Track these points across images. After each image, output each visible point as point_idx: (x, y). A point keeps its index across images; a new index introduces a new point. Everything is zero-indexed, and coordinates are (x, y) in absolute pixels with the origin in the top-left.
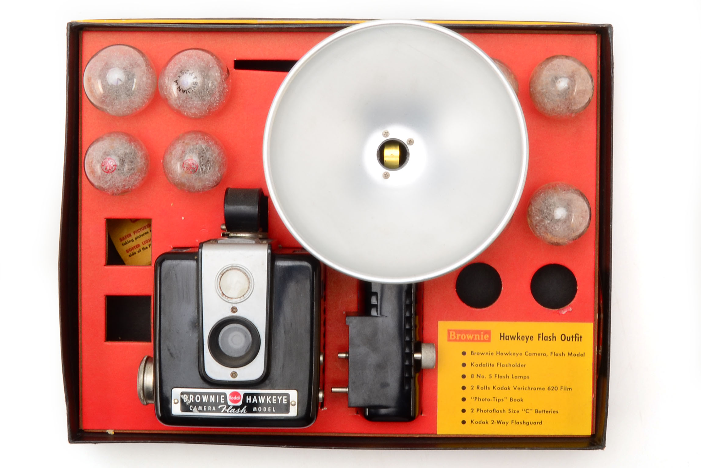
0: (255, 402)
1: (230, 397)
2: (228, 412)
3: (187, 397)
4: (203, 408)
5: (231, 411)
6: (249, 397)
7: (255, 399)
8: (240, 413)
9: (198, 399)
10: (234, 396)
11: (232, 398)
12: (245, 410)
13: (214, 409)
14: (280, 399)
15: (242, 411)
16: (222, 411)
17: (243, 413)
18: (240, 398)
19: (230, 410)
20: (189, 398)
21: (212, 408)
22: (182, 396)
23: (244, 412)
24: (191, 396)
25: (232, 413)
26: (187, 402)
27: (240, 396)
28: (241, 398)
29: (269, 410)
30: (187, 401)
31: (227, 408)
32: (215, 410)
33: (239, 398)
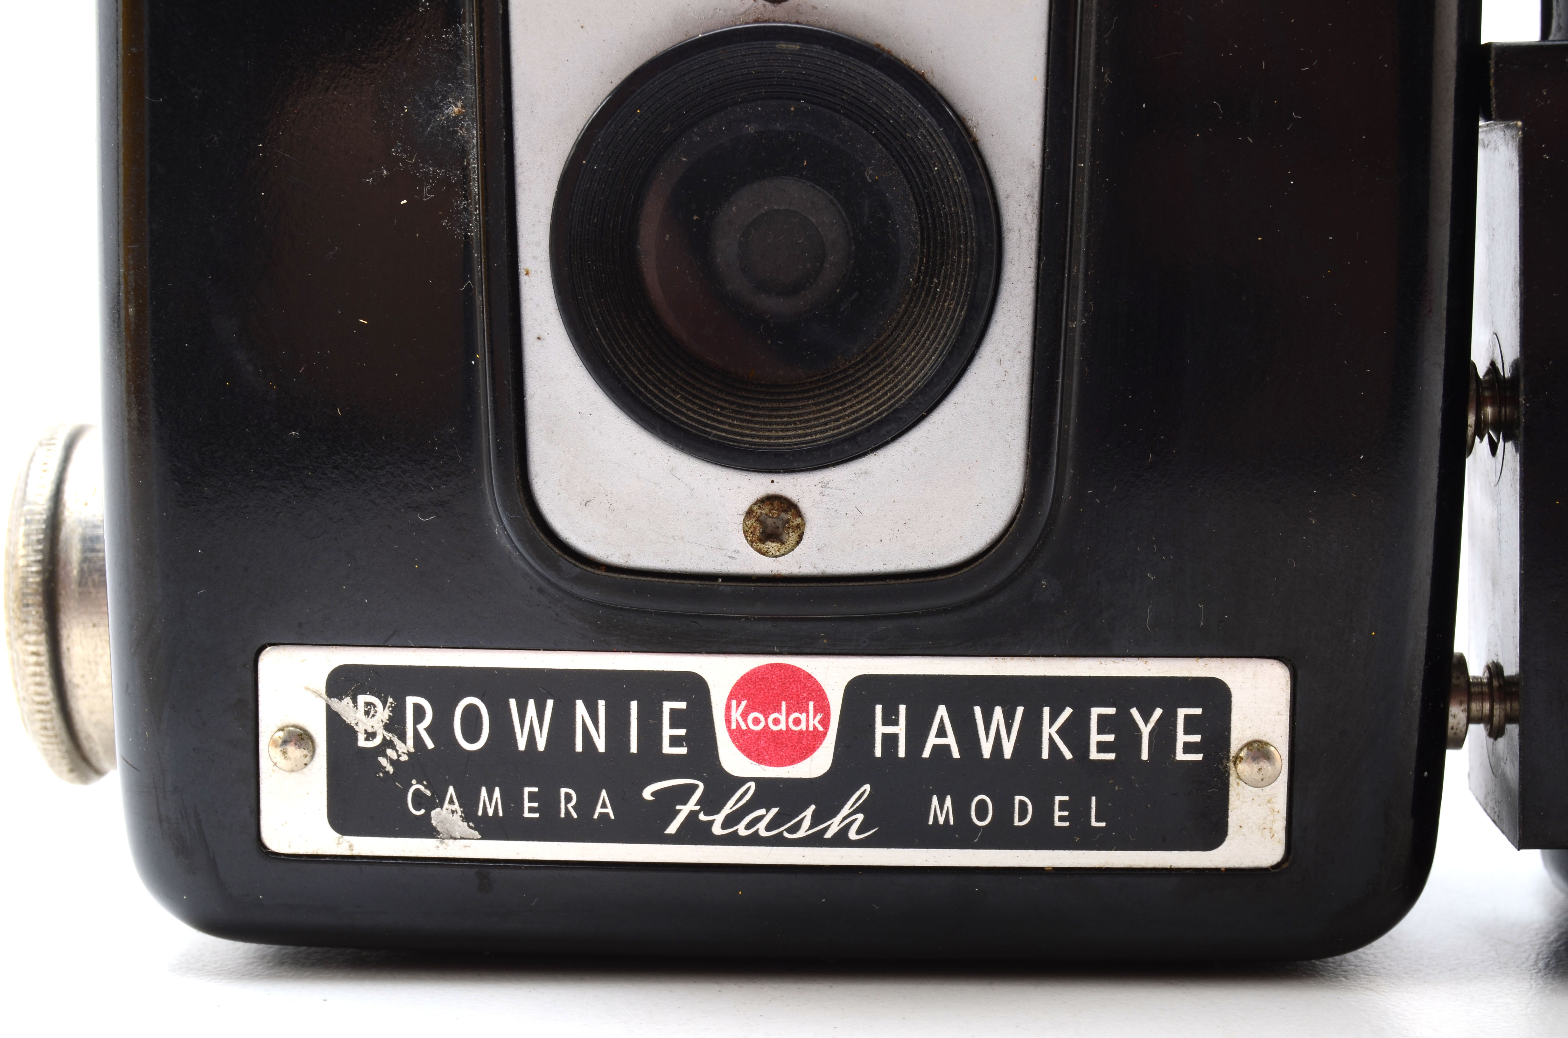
0: (941, 751)
1: (736, 715)
2: (717, 830)
3: (383, 714)
4: (512, 800)
5: (741, 829)
6: (890, 719)
7: (942, 733)
8: (815, 840)
9: (472, 734)
10: (768, 707)
11: (756, 722)
12: (860, 817)
13: (604, 807)
14: (1146, 730)
15: (834, 826)
16: (672, 829)
17: (841, 840)
18: (813, 721)
19: (731, 820)
20: (395, 725)
21: (586, 804)
22: (344, 707)
23: (852, 835)
24: (411, 701)
25: (754, 840)
26: (380, 750)
27: (823, 707)
28: (825, 722)
29: (1059, 818)
30: (387, 744)
31: (711, 804)
32: (609, 810)
33: (810, 721)
